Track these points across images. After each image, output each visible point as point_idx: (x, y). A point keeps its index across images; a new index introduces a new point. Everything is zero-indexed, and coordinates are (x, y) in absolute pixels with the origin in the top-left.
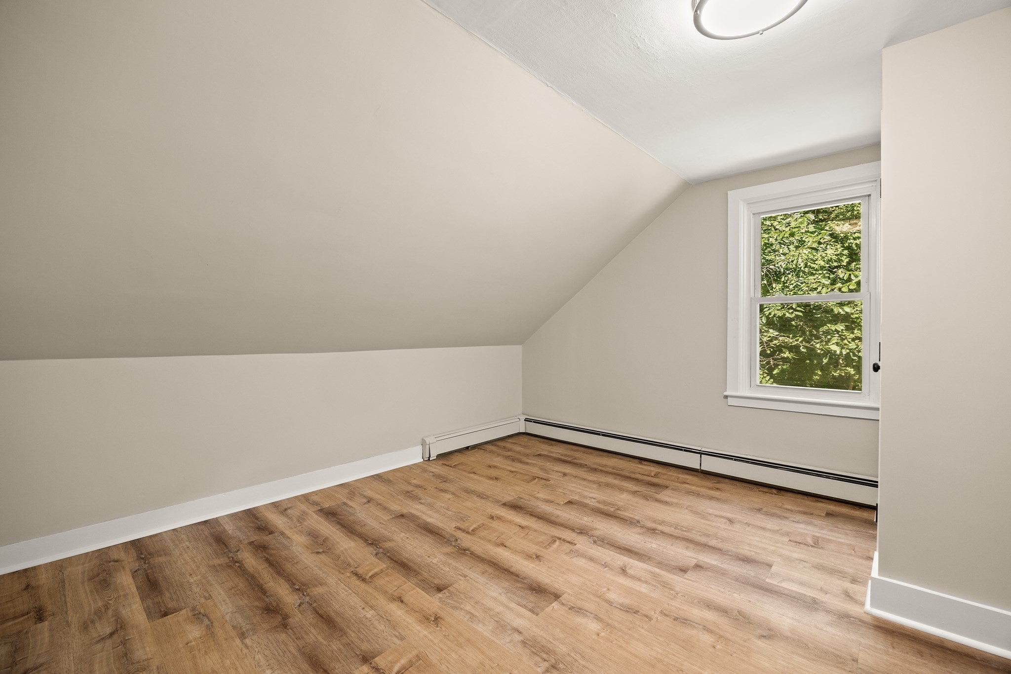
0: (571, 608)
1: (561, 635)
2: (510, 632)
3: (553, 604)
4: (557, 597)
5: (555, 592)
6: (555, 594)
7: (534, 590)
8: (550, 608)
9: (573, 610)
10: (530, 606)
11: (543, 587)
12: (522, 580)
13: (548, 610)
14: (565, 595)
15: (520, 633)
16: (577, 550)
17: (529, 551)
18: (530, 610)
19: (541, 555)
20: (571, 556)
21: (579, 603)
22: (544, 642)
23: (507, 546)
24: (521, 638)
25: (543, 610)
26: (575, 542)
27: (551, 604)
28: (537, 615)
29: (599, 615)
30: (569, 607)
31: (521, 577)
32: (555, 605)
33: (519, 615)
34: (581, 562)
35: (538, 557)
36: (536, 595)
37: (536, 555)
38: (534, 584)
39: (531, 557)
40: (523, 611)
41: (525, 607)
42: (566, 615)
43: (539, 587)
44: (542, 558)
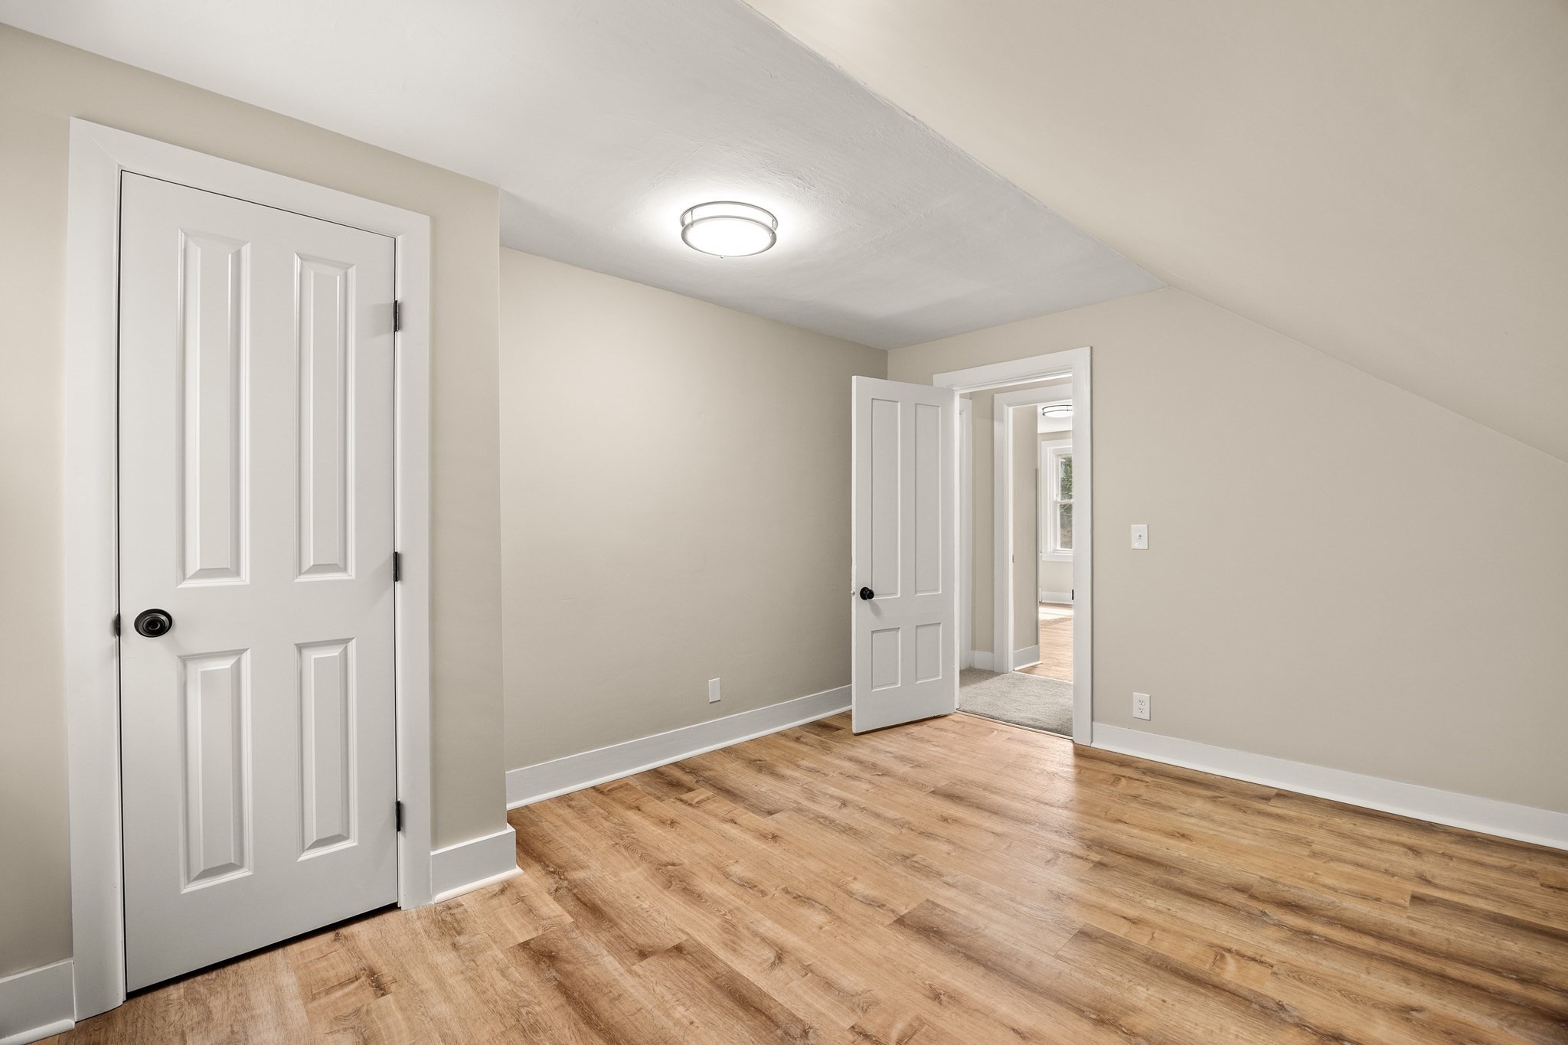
0: (882, 906)
1: (897, 880)
2: (958, 884)
3: (906, 911)
4: (901, 921)
5: (903, 927)
6: (903, 925)
7: (936, 932)
8: (910, 908)
9: (879, 904)
10: (938, 911)
11: (921, 936)
12: (957, 948)
13: (913, 906)
14: (887, 922)
15: (946, 883)
16: (853, 1010)
17: (958, 1014)
18: (938, 906)
19: (929, 1001)
20: (868, 995)
21: (870, 911)
22: (918, 875)
23: (1012, 1032)
24: (945, 879)
25: (921, 905)
26: (851, 1037)
27: (909, 913)
28: (928, 900)
29: (847, 896)
30: (884, 908)
31: (961, 955)
32: (903, 911)
33: (948, 899)
34: (851, 980)
35: (936, 997)
36: (932, 925)
37: (940, 1003)
38: (937, 941)
39: (950, 997)
40: (947, 905)
41: (946, 910)
42: (890, 899)
43: (928, 937)
44: (928, 993)
